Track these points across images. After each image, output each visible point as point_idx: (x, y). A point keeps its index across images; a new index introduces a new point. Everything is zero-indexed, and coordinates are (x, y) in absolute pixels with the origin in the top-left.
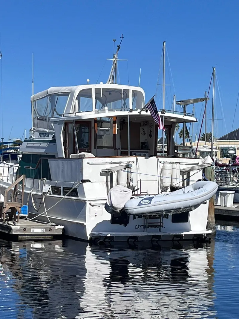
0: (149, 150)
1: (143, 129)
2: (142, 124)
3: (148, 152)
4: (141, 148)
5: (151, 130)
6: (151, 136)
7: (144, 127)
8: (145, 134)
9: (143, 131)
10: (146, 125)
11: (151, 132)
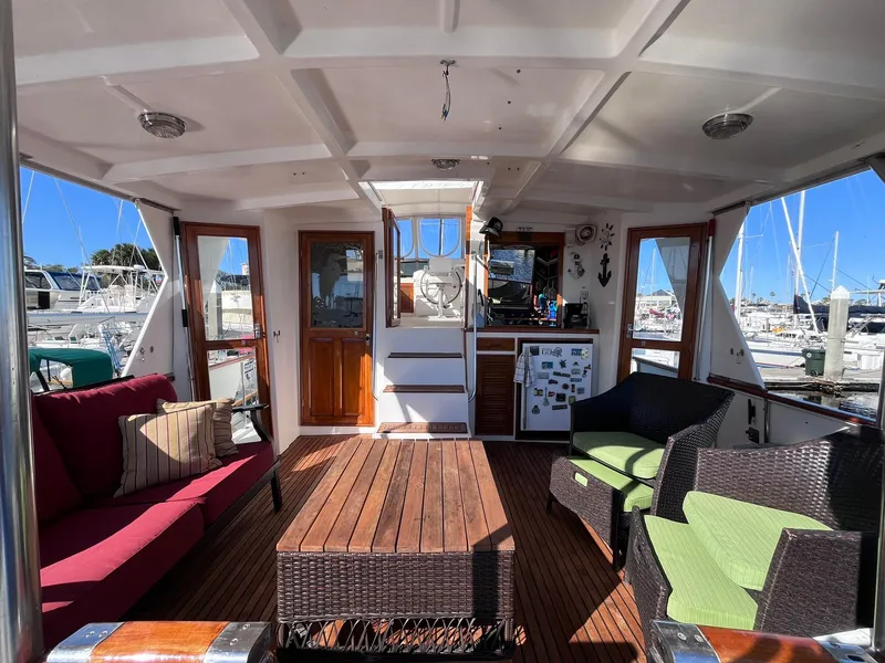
0: (597, 332)
1: (577, 257)
2: (569, 237)
3: (589, 341)
4: (566, 327)
5: (606, 255)
6: (604, 279)
7: (578, 249)
8: (581, 272)
9: (577, 263)
10: (586, 238)
11: (606, 260)
